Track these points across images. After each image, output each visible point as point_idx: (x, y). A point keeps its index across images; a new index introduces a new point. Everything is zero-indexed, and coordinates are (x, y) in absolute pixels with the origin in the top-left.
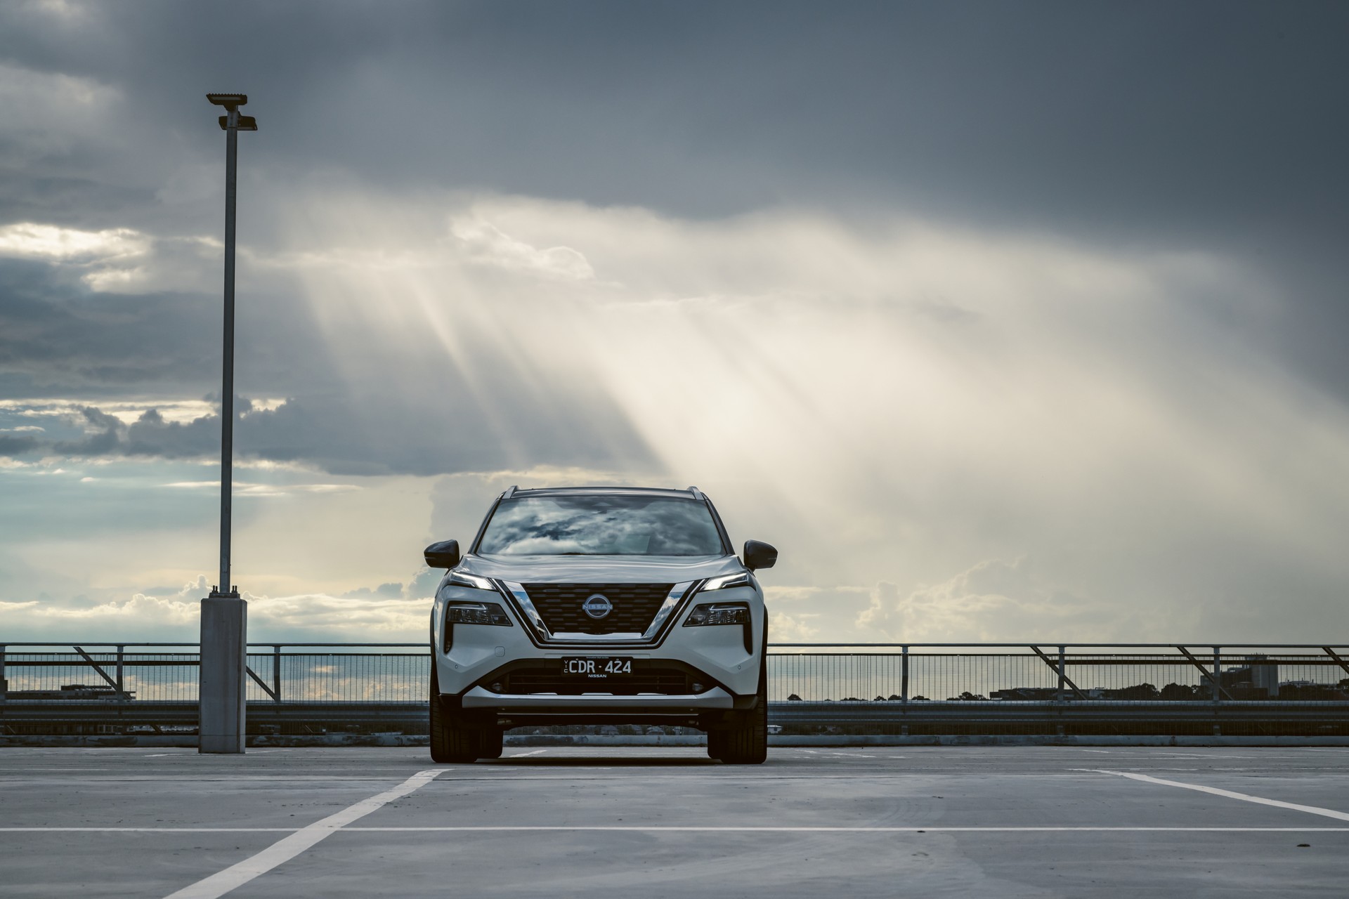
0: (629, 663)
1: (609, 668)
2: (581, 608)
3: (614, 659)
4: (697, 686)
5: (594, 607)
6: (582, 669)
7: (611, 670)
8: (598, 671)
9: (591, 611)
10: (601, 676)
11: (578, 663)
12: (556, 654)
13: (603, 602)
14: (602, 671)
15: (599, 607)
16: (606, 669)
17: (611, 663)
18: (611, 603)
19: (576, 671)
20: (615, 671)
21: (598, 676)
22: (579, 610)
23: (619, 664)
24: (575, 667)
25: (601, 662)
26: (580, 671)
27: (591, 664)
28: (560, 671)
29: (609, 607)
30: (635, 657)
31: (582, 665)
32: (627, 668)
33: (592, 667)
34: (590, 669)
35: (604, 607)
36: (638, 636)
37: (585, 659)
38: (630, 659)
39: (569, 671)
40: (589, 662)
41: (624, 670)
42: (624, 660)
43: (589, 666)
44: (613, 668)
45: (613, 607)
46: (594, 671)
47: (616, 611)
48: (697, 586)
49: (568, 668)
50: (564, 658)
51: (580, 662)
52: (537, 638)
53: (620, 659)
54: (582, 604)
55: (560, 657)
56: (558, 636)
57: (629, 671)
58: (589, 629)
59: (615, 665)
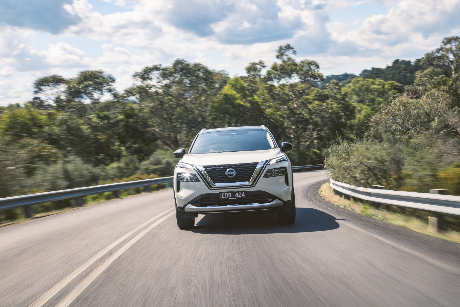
0: (244, 193)
1: (237, 195)
2: (225, 174)
3: (238, 192)
4: (270, 200)
5: (229, 173)
6: (227, 196)
7: (237, 196)
8: (233, 197)
9: (228, 175)
10: (234, 198)
11: (225, 194)
12: (217, 191)
13: (232, 171)
14: (234, 197)
15: (232, 173)
16: (236, 196)
17: (237, 194)
18: (236, 171)
19: (224, 197)
20: (239, 196)
21: (233, 198)
22: (223, 175)
23: (240, 194)
24: (224, 195)
25: (233, 193)
26: (226, 197)
27: (230, 194)
28: (218, 197)
29: (235, 173)
30: (246, 191)
31: (227, 195)
32: (243, 195)
33: (230, 195)
34: (230, 196)
35: (233, 173)
36: (246, 183)
37: (227, 192)
38: (244, 191)
39: (222, 197)
40: (229, 194)
41: (242, 196)
42: (242, 192)
43: (229, 195)
44: (238, 195)
45: (237, 173)
46: (231, 197)
47: (238, 174)
48: (267, 162)
49: (222, 196)
50: (220, 193)
51: (226, 194)
52: (209, 186)
53: (241, 192)
54: (225, 172)
55: (218, 192)
56: (217, 185)
57: (244, 196)
58: (228, 181)
59: (239, 194)
